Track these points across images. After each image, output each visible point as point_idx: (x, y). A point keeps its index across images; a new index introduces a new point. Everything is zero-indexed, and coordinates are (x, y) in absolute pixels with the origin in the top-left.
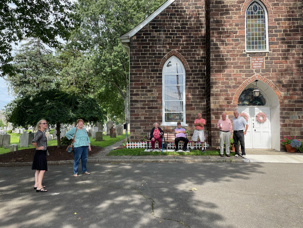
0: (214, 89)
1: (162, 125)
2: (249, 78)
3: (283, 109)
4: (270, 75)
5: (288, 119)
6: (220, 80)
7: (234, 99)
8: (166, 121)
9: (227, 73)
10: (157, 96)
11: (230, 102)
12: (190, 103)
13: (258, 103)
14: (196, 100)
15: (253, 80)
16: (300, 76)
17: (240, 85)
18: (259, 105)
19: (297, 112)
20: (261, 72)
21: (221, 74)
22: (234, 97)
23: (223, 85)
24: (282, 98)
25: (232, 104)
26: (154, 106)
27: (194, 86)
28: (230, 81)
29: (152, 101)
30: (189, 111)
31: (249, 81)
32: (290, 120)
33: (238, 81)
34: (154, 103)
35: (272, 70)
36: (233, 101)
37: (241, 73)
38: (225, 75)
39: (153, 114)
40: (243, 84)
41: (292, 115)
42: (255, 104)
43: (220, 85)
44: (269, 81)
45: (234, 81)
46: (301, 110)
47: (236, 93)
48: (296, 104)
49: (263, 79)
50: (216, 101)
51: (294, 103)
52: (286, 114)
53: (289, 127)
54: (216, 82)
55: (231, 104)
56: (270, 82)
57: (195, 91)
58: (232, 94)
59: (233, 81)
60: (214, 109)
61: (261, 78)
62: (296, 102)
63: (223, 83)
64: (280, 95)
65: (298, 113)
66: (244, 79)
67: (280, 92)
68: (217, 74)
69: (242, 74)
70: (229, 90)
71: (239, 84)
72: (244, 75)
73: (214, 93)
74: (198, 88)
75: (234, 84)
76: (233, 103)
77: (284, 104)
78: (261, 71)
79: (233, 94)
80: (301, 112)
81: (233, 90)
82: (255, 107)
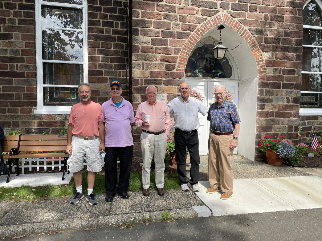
0: (140, 36)
1: (35, 112)
2: (209, 18)
3: (263, 85)
4: (246, 16)
5: (270, 103)
6: (152, 16)
7: (180, 60)
8: (45, 104)
9: (168, 4)
10: (24, 48)
11: (171, 67)
12: (98, 69)
13: (219, 74)
14: (110, 63)
15: (216, 23)
16: (295, 25)
17: (192, 33)
18: (222, 77)
19: (285, 90)
20: (230, 10)
21: (154, 5)
22: (180, 57)
23: (158, 30)
24: (263, 64)
25: (175, 71)
26: (16, 71)
27: (104, 34)
28: (172, 23)
29: (11, 59)
30: (96, 84)
31: (208, 26)
32: (273, 105)
33: (187, 23)
34: (15, 64)
35: (250, 6)
36: (177, 64)
37: (193, 7)
38: (163, 7)
39: (15, 89)
40: (198, 30)
41: (277, 95)
42: (214, 76)
43: (152, 28)
44: (243, 28)
45: (181, 23)
46: (291, 87)
47: (184, 49)
48: (285, 76)
49: (234, 24)
50: (143, 63)
51: (281, 74)
52: (268, 94)
53: (271, 118)
54: (145, 21)
55: (173, 71)
56: (246, 30)
57: (106, 44)
58: (176, 49)
59: (178, 22)
60: (139, 79)
61: (231, 21)
62: (284, 72)
63: (159, 25)
64: (260, 58)
65: (287, 92)
66: (199, 21)
67: (260, 52)
68: (147, 4)
69: (197, 8)
70: (170, 41)
71: (189, 30)
72: (200, 13)
73: (140, 46)
74: (113, 39)
75: (180, 30)
76: (177, 70)
77: (266, 75)
78: (230, 7)
79: (177, 51)
80: (292, 91)
81: (178, 42)
82: (215, 80)
